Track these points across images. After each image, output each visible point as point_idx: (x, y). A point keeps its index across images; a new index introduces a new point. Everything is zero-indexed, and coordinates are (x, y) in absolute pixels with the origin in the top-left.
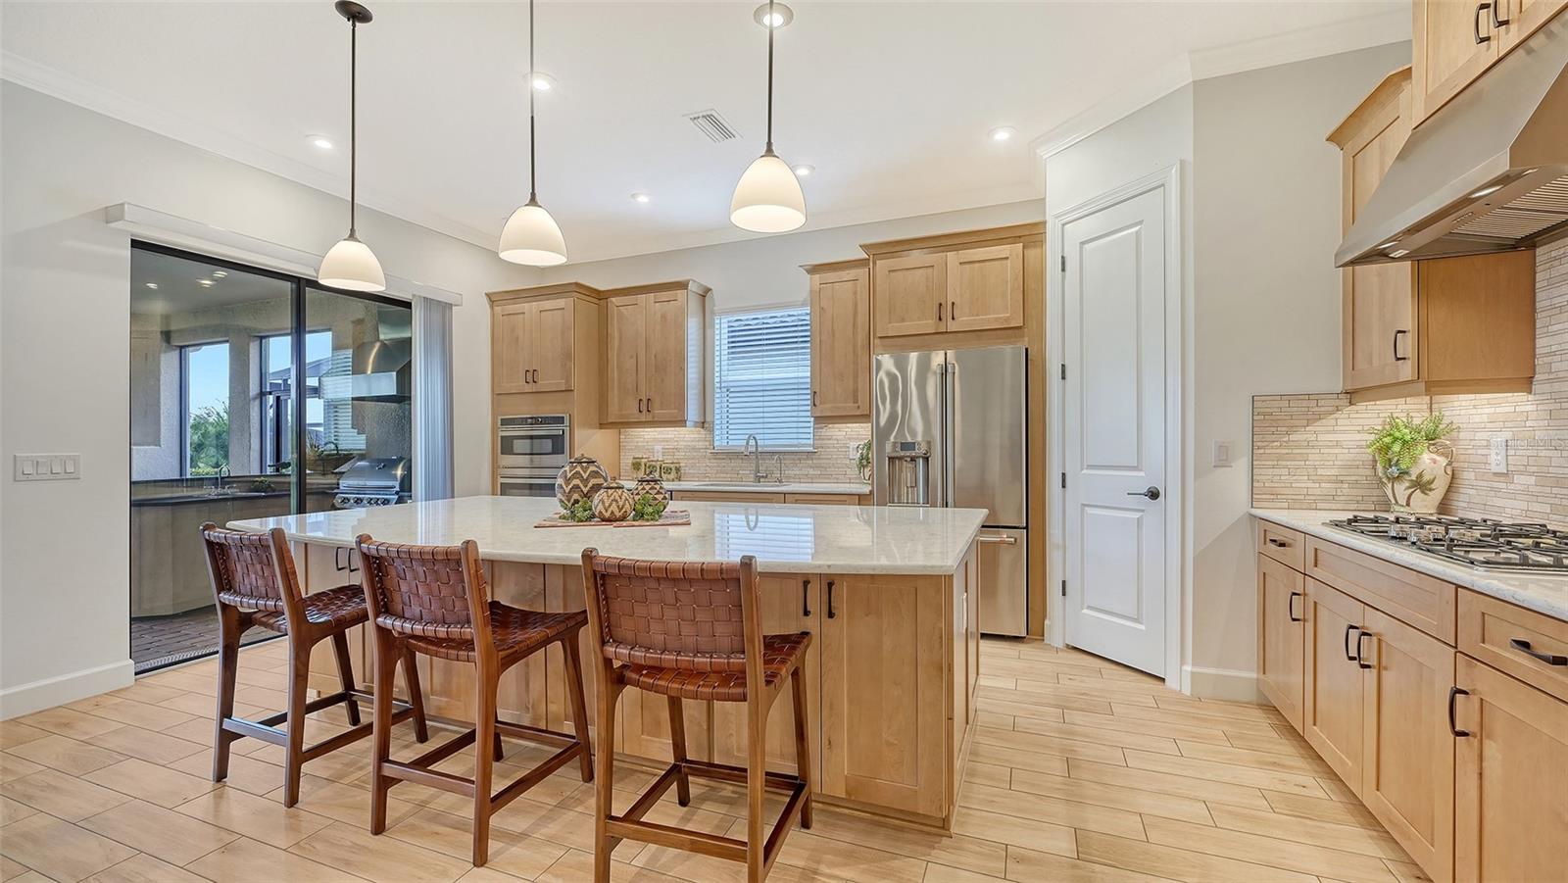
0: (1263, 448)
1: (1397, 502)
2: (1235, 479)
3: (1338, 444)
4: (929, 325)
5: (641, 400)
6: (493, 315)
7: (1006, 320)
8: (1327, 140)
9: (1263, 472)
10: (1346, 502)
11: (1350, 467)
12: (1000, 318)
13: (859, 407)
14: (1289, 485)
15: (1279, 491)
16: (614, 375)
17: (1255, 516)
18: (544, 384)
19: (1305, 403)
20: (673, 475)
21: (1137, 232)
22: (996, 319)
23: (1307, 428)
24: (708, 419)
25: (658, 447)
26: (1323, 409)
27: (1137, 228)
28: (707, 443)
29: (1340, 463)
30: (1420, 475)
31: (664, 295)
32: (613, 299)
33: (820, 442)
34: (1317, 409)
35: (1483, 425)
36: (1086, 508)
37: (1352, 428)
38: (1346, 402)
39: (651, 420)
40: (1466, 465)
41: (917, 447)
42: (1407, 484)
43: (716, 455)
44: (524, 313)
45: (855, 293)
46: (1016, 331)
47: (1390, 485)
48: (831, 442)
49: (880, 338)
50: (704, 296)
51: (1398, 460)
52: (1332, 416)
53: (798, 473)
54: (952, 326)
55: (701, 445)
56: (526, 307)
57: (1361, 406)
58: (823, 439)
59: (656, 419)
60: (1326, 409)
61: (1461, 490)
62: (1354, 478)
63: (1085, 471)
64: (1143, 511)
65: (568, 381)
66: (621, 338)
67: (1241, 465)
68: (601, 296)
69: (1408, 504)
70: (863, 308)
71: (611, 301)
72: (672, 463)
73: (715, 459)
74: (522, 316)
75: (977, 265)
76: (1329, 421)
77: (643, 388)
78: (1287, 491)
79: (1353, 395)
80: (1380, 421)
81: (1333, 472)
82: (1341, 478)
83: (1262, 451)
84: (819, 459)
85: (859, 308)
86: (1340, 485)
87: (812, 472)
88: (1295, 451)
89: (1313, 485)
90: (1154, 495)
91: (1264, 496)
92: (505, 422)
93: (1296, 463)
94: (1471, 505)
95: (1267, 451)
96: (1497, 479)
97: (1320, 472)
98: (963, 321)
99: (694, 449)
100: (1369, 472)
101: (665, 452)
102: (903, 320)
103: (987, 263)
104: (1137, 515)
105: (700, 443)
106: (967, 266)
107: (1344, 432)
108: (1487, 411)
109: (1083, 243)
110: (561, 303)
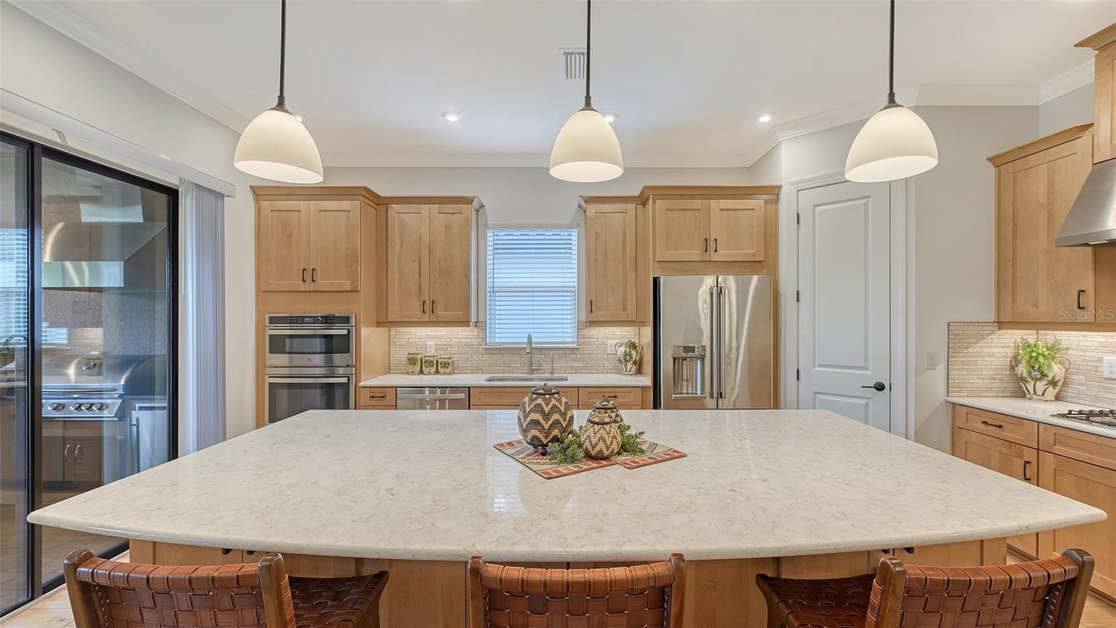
0: (954, 357)
1: (1035, 393)
2: (937, 377)
3: (993, 355)
4: (696, 255)
5: (424, 302)
6: (258, 210)
7: (754, 255)
8: (988, 159)
9: (955, 373)
10: (997, 392)
11: (999, 369)
12: (748, 253)
13: (628, 314)
14: (967, 381)
15: (962, 385)
16: (394, 277)
17: (949, 402)
18: (322, 283)
19: (976, 328)
20: (450, 370)
21: (865, 203)
22: (746, 254)
23: (978, 345)
24: (481, 319)
25: (431, 343)
26: (985, 332)
27: (866, 200)
28: (481, 340)
29: (995, 367)
30: (1054, 377)
31: (449, 208)
32: (394, 206)
33: (583, 340)
34: (982, 332)
35: (1094, 348)
36: (817, 395)
37: (1000, 345)
38: (996, 328)
39: (434, 319)
40: (1075, 371)
41: (696, 350)
42: (1045, 382)
43: (489, 351)
44: (300, 211)
45: (624, 222)
46: (758, 264)
47: (1033, 383)
48: (591, 340)
49: (658, 261)
50: (478, 211)
51: (1040, 367)
52: (991, 337)
53: (564, 365)
54: (715, 257)
55: (474, 341)
56: (302, 204)
57: (1004, 331)
58: (585, 338)
59: (440, 319)
60: (988, 332)
61: (1070, 386)
62: (1000, 376)
63: (816, 369)
64: (870, 398)
65: (354, 281)
66: (402, 242)
67: (942, 367)
68: (380, 203)
69: (1043, 395)
70: (630, 235)
71: (392, 207)
72: (449, 358)
73: (488, 354)
74: (296, 213)
75: (731, 212)
76: (988, 340)
77: (425, 290)
78: (967, 385)
79: (1001, 324)
80: (1013, 340)
81: (991, 373)
82: (994, 377)
83: (953, 359)
84: (582, 354)
85: (628, 236)
86: (994, 381)
87: (576, 364)
88: (971, 359)
89: (980, 381)
90: (880, 387)
91: (955, 389)
92: (273, 320)
93: (972, 367)
94: (1080, 396)
95: (957, 359)
96: (1106, 381)
97: (984, 373)
98: (723, 254)
99: (467, 345)
100: (1008, 373)
101: (437, 348)
102: (677, 249)
103: (739, 212)
104: (864, 401)
105: (474, 340)
106: (725, 212)
107: (996, 347)
108: (1098, 339)
109: (815, 206)
110: (345, 204)
